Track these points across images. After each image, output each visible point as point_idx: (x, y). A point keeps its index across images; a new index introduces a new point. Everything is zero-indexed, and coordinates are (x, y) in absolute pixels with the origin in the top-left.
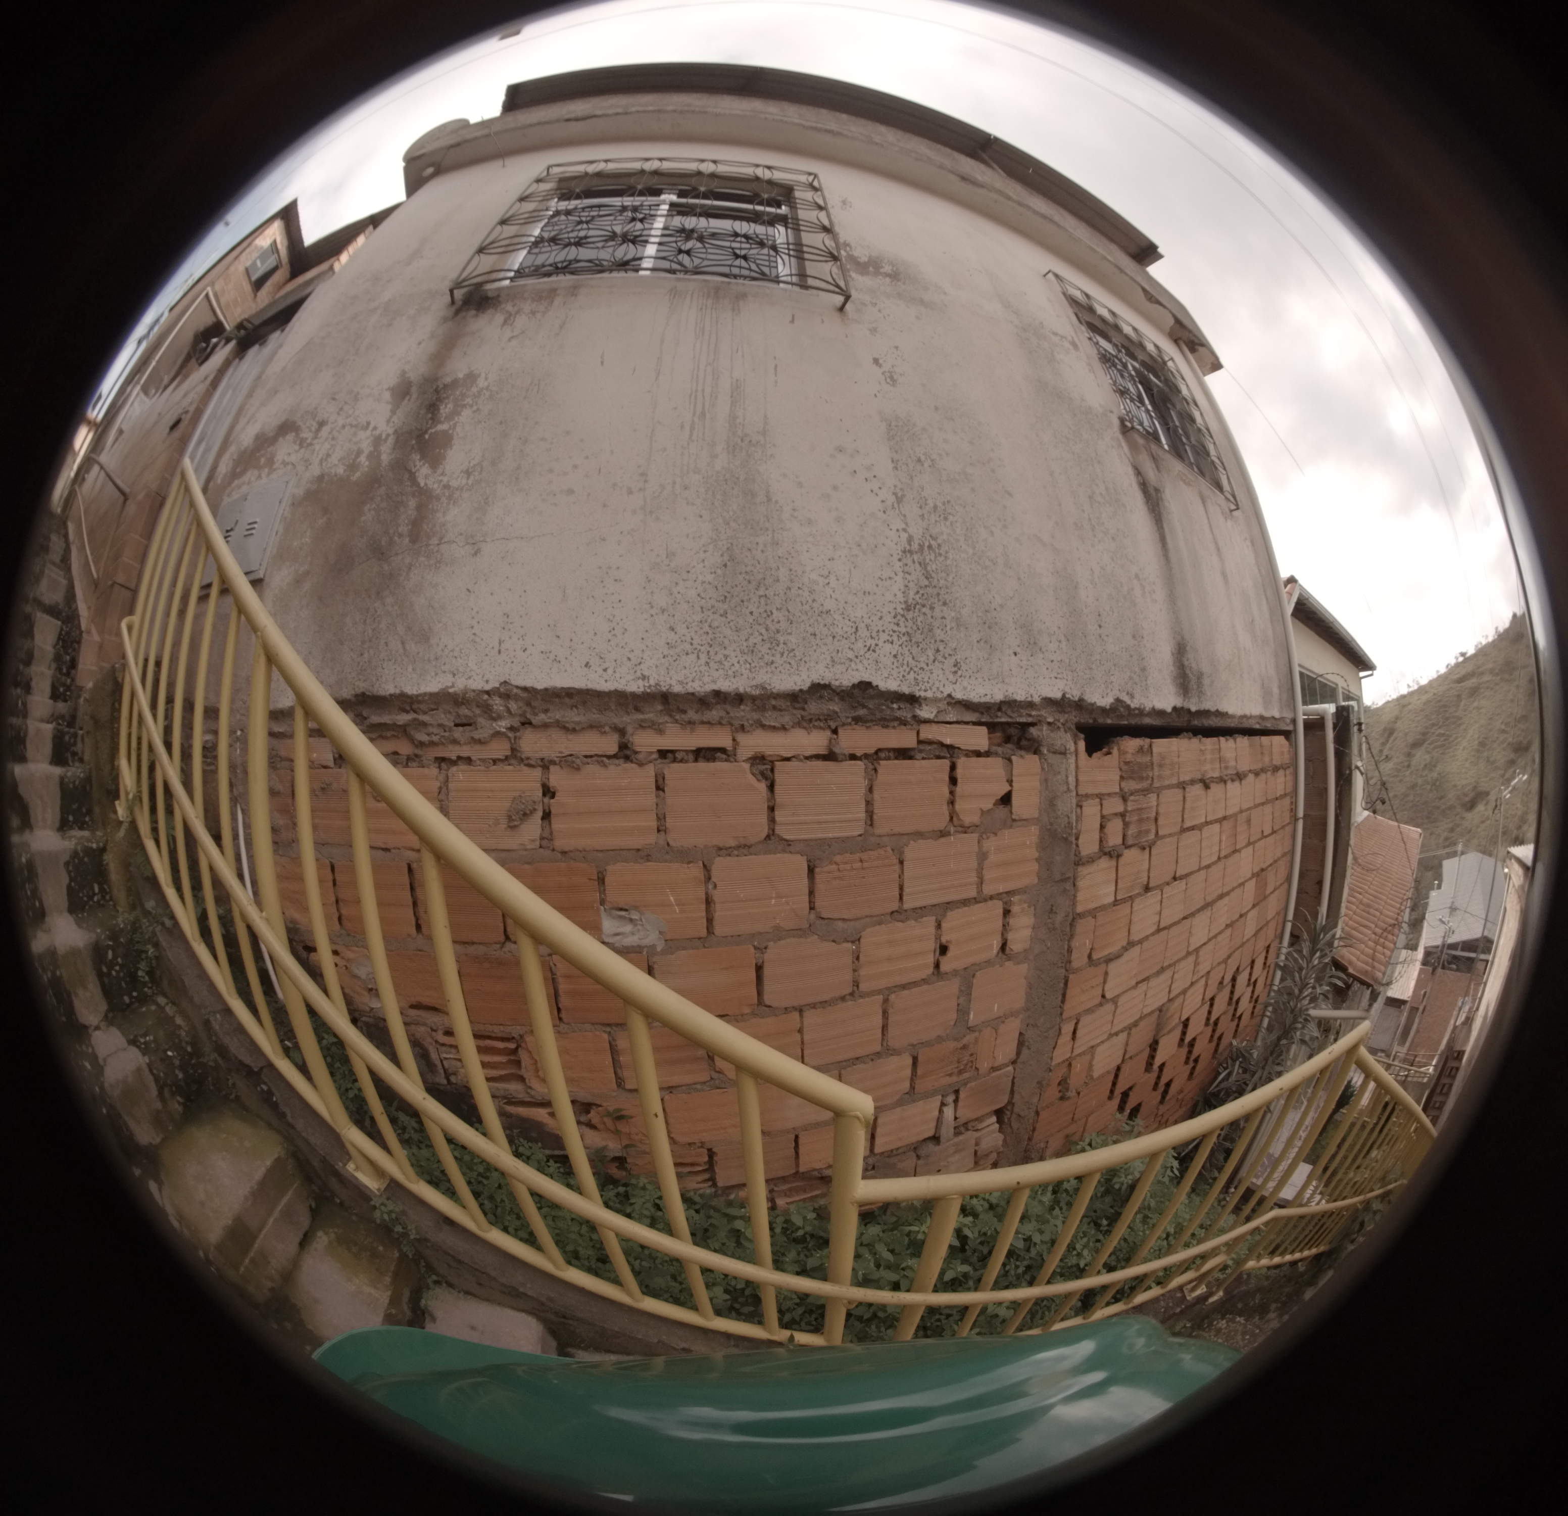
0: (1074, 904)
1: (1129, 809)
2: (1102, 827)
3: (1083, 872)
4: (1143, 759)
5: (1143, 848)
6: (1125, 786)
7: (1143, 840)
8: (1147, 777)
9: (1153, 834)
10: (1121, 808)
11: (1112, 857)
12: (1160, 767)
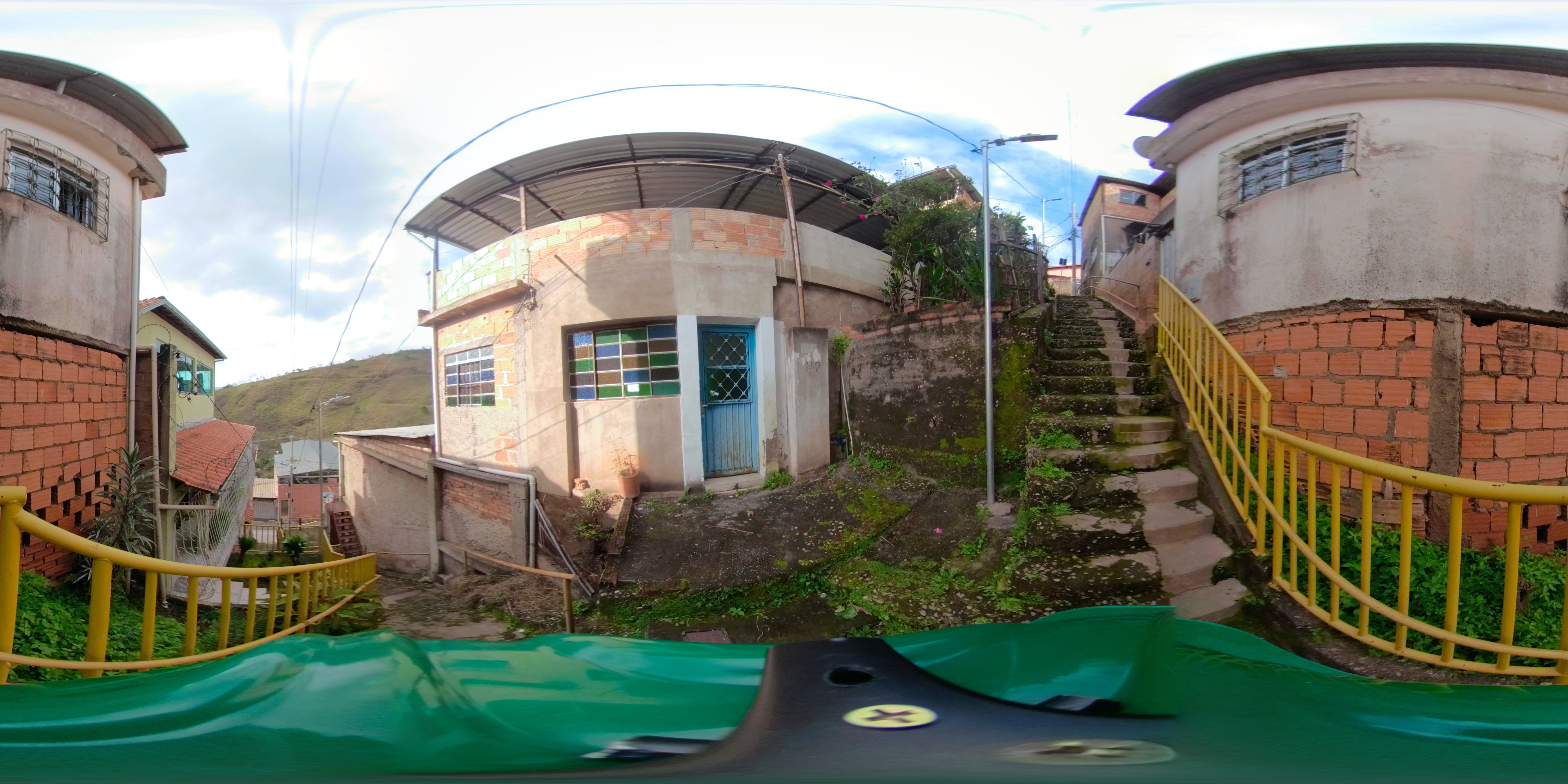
0: (1461, 394)
1: (1505, 354)
2: (1482, 360)
3: (1466, 379)
4: (1520, 332)
5: (1520, 378)
6: (1501, 342)
7: (1520, 374)
8: (1523, 342)
9: (1530, 372)
10: (1498, 353)
11: (1490, 376)
12: (1537, 338)
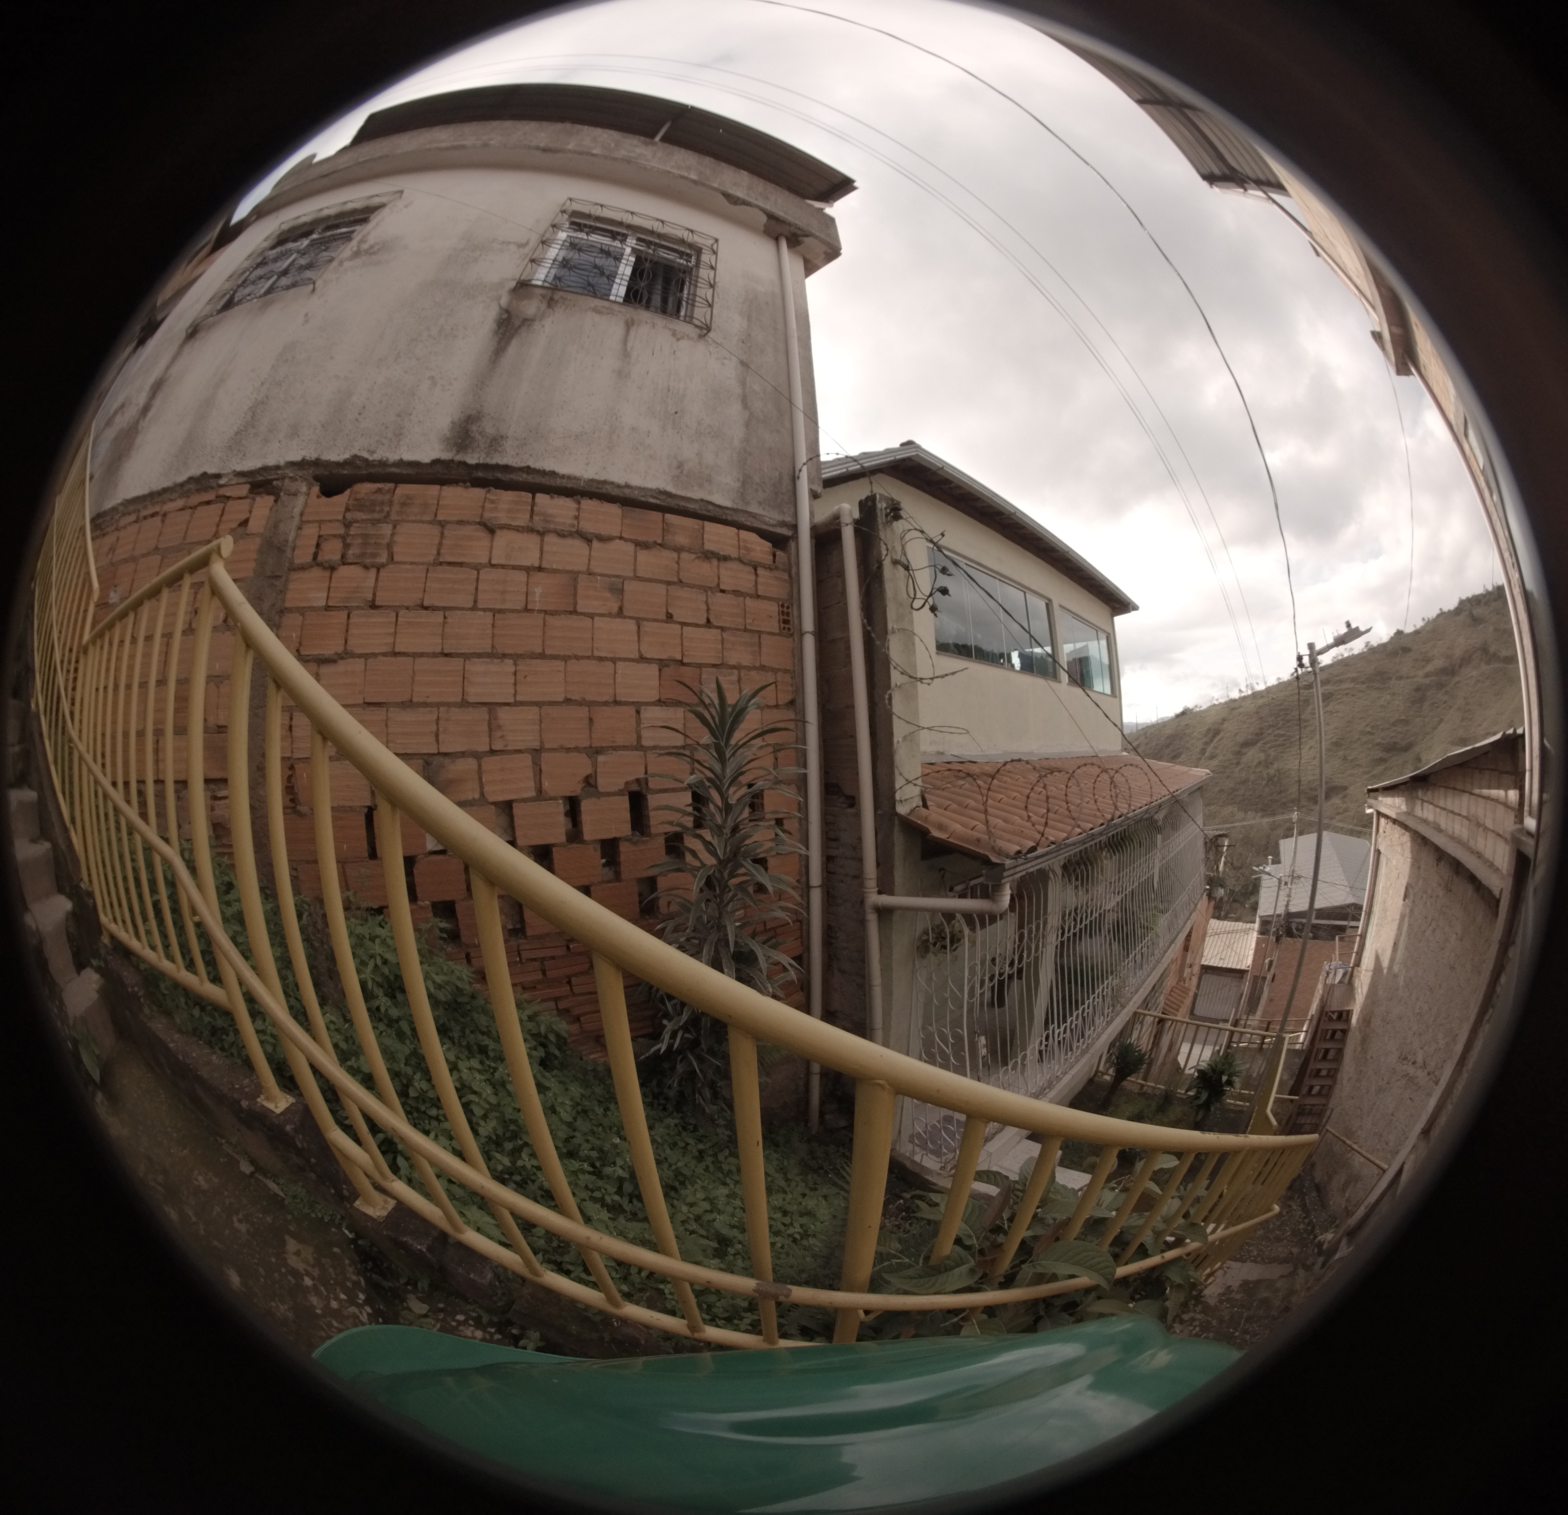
0: (284, 601)
1: (352, 533)
2: (318, 546)
3: (294, 576)
4: (380, 497)
5: (366, 568)
6: (349, 516)
7: (368, 561)
8: (381, 511)
9: (383, 558)
10: (342, 531)
11: (325, 568)
12: (403, 504)
